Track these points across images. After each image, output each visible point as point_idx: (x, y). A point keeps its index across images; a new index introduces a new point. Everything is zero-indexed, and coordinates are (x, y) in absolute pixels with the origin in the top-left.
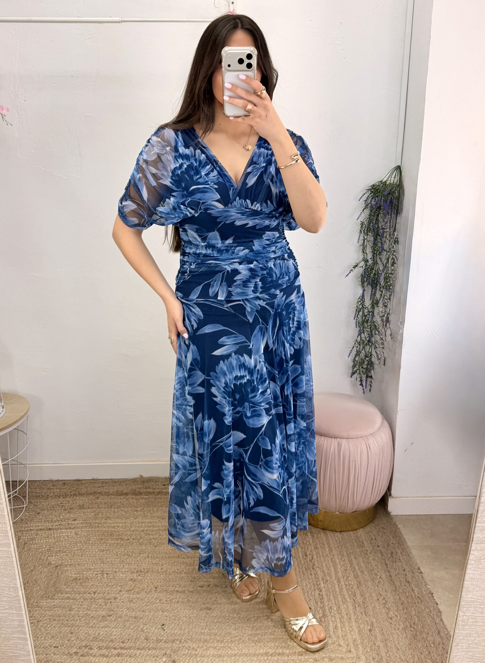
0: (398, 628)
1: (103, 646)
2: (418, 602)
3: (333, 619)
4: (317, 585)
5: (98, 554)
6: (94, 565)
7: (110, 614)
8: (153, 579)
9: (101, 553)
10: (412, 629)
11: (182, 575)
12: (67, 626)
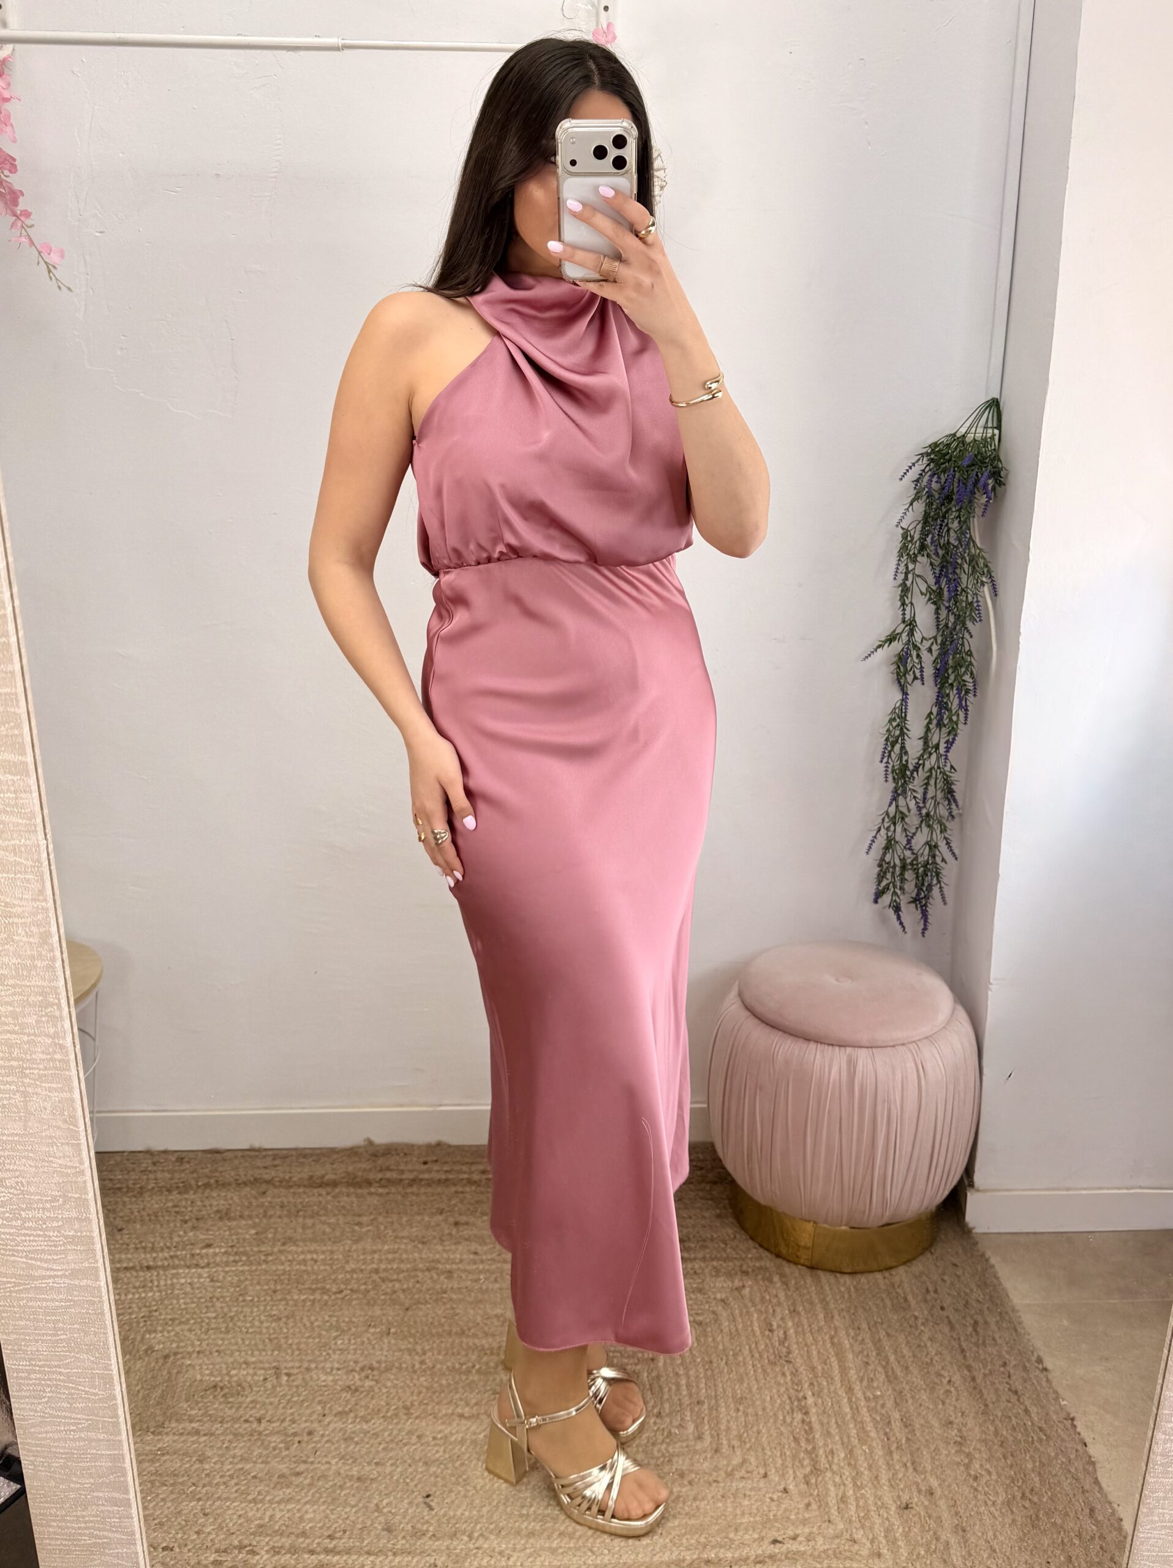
0: (994, 1503)
1: (282, 1547)
2: (1040, 1440)
3: (837, 1479)
4: (799, 1400)
5: (267, 1328)
6: (256, 1353)
7: (298, 1470)
8: (402, 1388)
9: (274, 1325)
10: (1027, 1504)
11: (471, 1378)
12: (193, 1497)
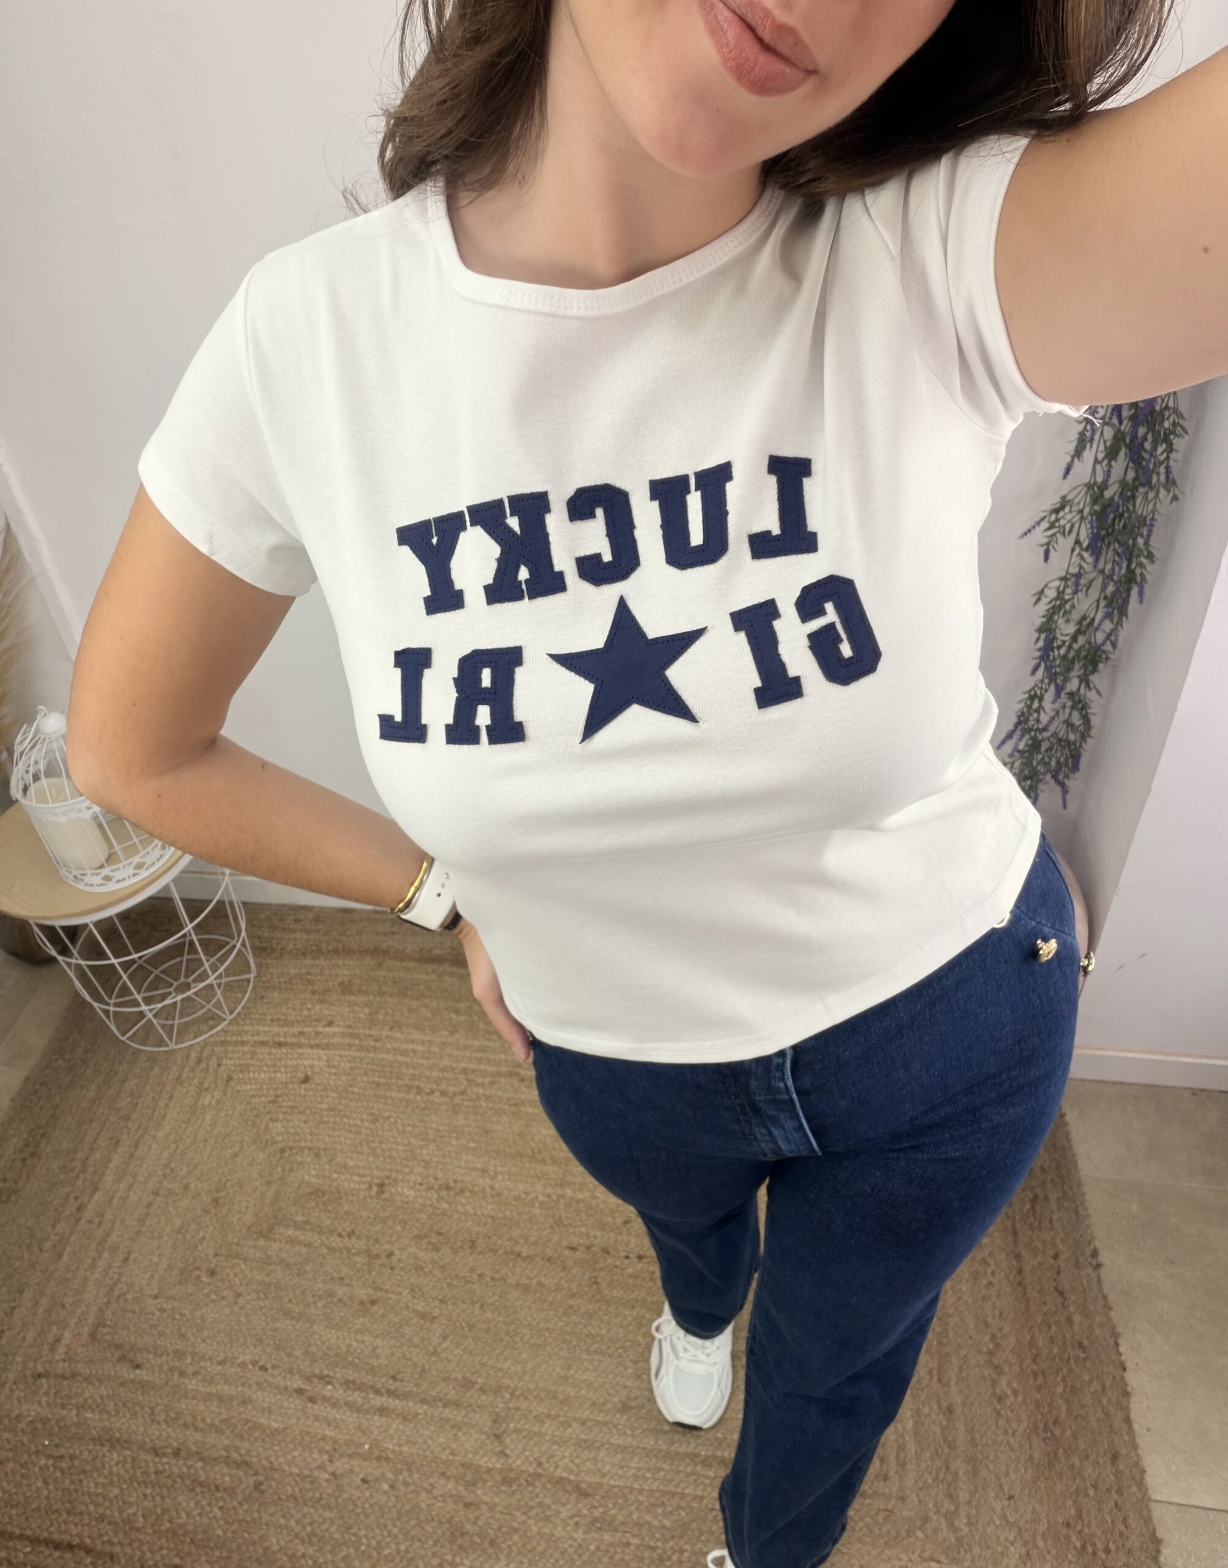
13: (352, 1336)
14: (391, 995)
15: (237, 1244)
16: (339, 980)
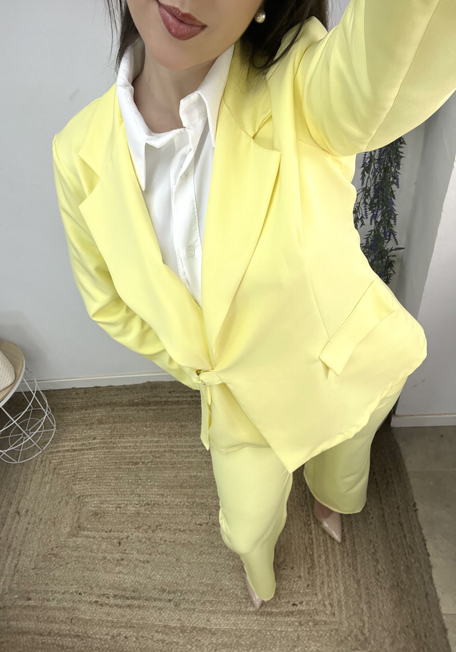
13: (115, 575)
14: (119, 423)
15: (64, 541)
16: (97, 418)
